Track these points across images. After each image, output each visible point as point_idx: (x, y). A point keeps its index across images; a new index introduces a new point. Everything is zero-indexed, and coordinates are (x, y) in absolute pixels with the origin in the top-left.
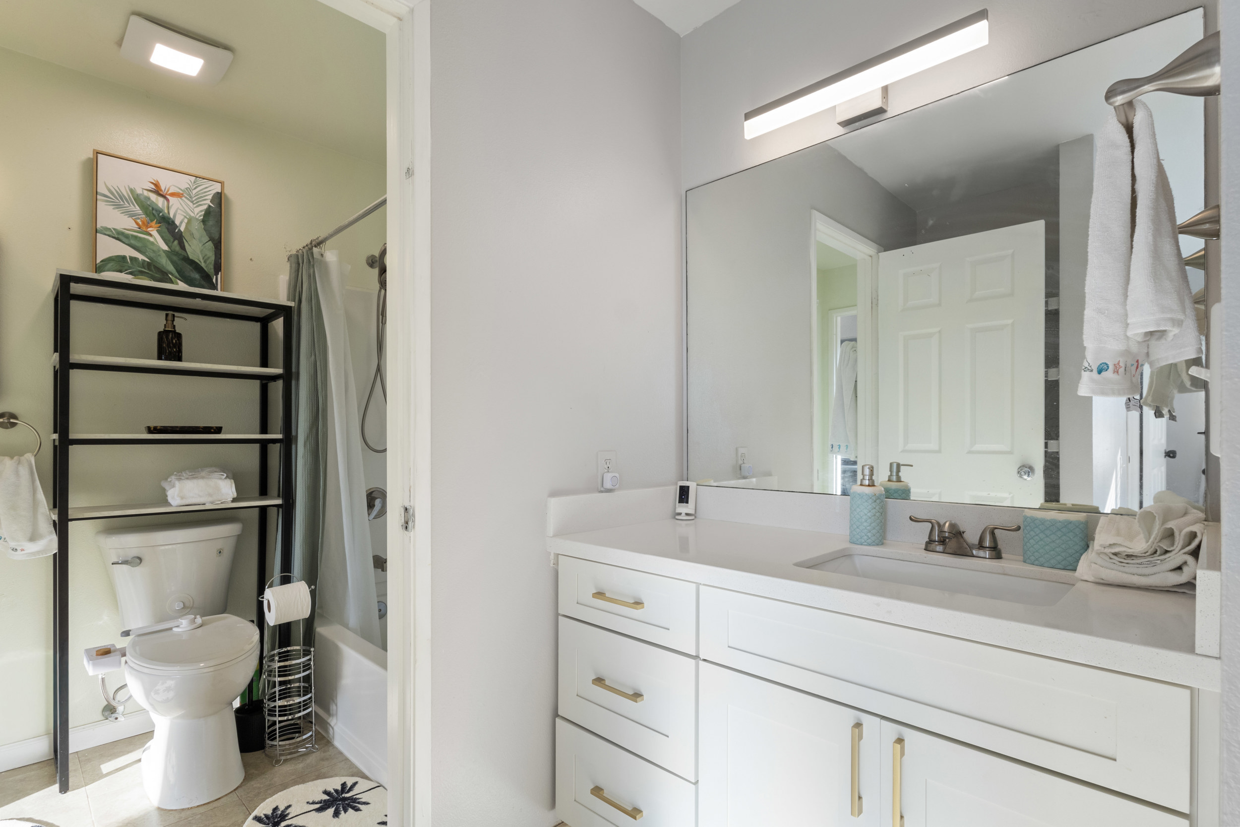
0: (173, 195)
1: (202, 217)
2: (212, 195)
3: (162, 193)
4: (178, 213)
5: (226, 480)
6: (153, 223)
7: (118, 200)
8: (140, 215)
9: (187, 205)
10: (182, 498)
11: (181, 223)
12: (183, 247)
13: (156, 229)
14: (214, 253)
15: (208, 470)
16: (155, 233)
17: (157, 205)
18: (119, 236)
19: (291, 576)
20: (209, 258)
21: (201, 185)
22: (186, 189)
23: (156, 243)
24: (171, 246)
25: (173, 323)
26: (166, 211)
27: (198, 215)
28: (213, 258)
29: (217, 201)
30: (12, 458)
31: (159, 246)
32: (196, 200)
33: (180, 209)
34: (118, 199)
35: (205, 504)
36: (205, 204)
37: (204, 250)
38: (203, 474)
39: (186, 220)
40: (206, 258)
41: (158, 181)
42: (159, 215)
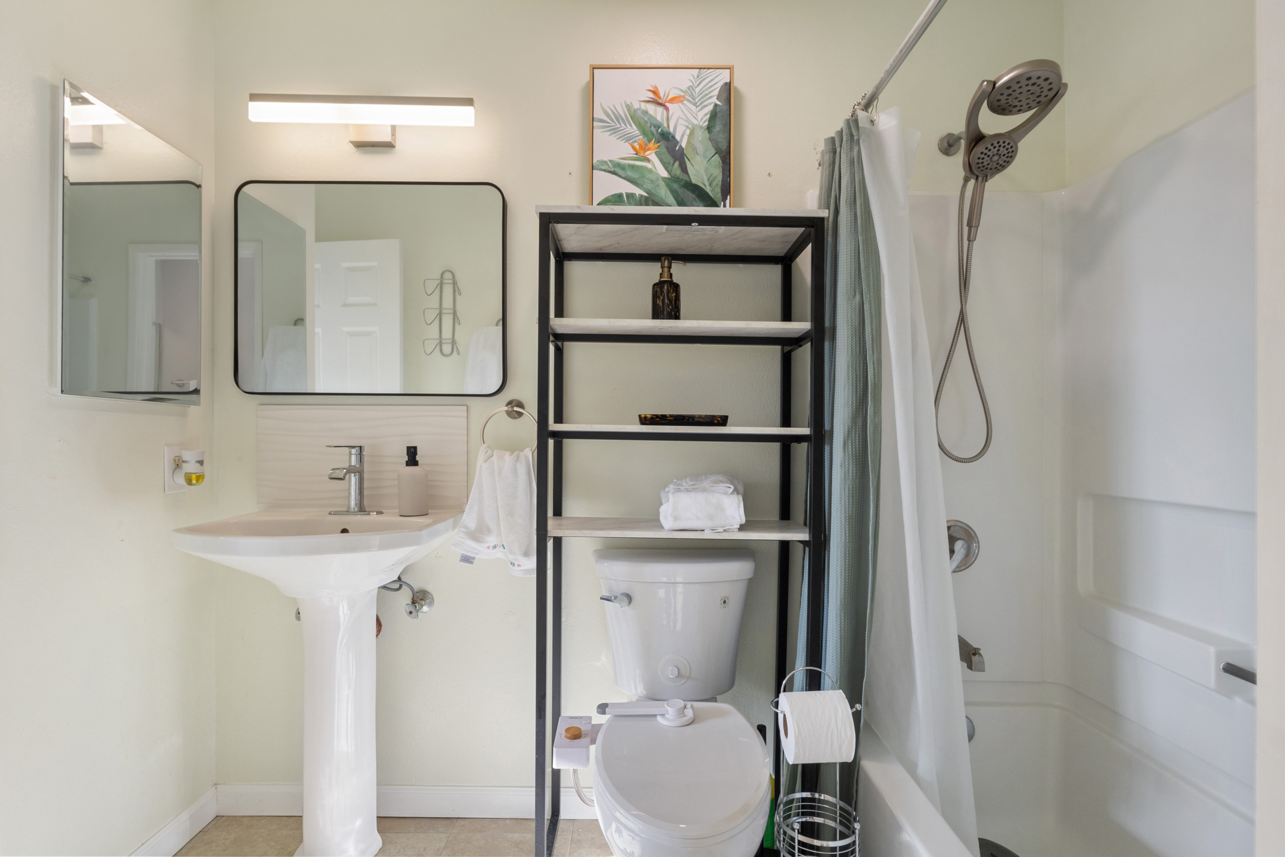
0: (672, 100)
1: (707, 123)
2: (719, 88)
3: (660, 101)
4: (679, 123)
5: (732, 496)
6: (652, 145)
7: (614, 125)
8: (638, 136)
9: (690, 110)
10: (676, 519)
11: (683, 136)
12: (684, 169)
13: (654, 151)
14: (721, 170)
15: (713, 478)
16: (653, 157)
17: (656, 119)
18: (616, 169)
19: (820, 672)
20: (715, 178)
21: (706, 78)
22: (688, 88)
23: (654, 170)
24: (671, 171)
25: (669, 271)
26: (665, 125)
27: (702, 122)
28: (720, 178)
29: (725, 95)
30: (512, 452)
31: (658, 174)
32: (699, 100)
33: (682, 119)
34: (615, 123)
35: (704, 530)
36: (710, 104)
37: (709, 168)
38: (706, 484)
39: (688, 132)
40: (711, 179)
41: (656, 87)
42: (657, 131)
